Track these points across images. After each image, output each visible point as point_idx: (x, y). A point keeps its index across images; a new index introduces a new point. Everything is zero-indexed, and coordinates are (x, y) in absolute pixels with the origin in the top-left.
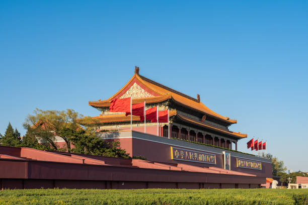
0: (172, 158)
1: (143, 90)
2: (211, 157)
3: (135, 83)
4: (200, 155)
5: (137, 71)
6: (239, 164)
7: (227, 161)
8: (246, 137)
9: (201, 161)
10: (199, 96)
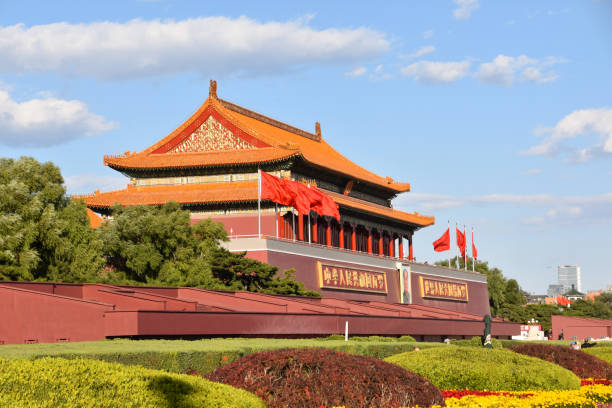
0: (321, 285)
1: (230, 133)
2: (380, 277)
3: (211, 117)
4: (362, 275)
5: (214, 87)
6: (427, 289)
7: (405, 285)
8: (433, 224)
9: (364, 288)
10: (318, 128)
